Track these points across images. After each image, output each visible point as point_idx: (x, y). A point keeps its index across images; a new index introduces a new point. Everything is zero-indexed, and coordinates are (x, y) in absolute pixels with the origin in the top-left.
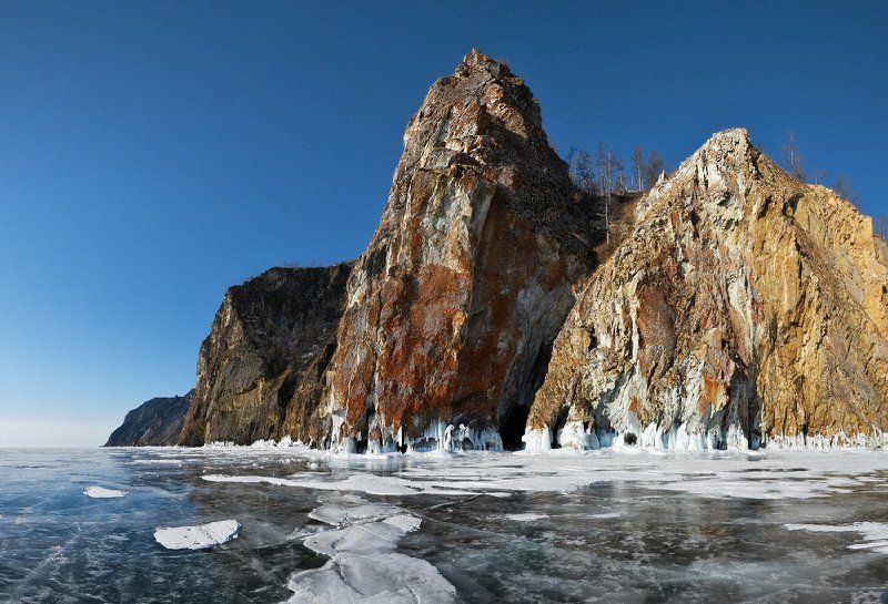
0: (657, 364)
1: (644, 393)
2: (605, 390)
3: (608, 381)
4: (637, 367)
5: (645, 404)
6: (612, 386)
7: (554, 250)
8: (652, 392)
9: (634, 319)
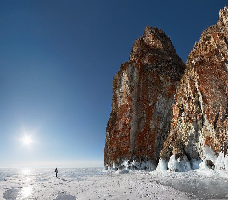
0: (218, 115)
1: (213, 133)
2: (189, 134)
3: (190, 129)
4: (205, 116)
5: (215, 140)
6: (193, 131)
7: (168, 80)
8: (218, 132)
9: (197, 87)
